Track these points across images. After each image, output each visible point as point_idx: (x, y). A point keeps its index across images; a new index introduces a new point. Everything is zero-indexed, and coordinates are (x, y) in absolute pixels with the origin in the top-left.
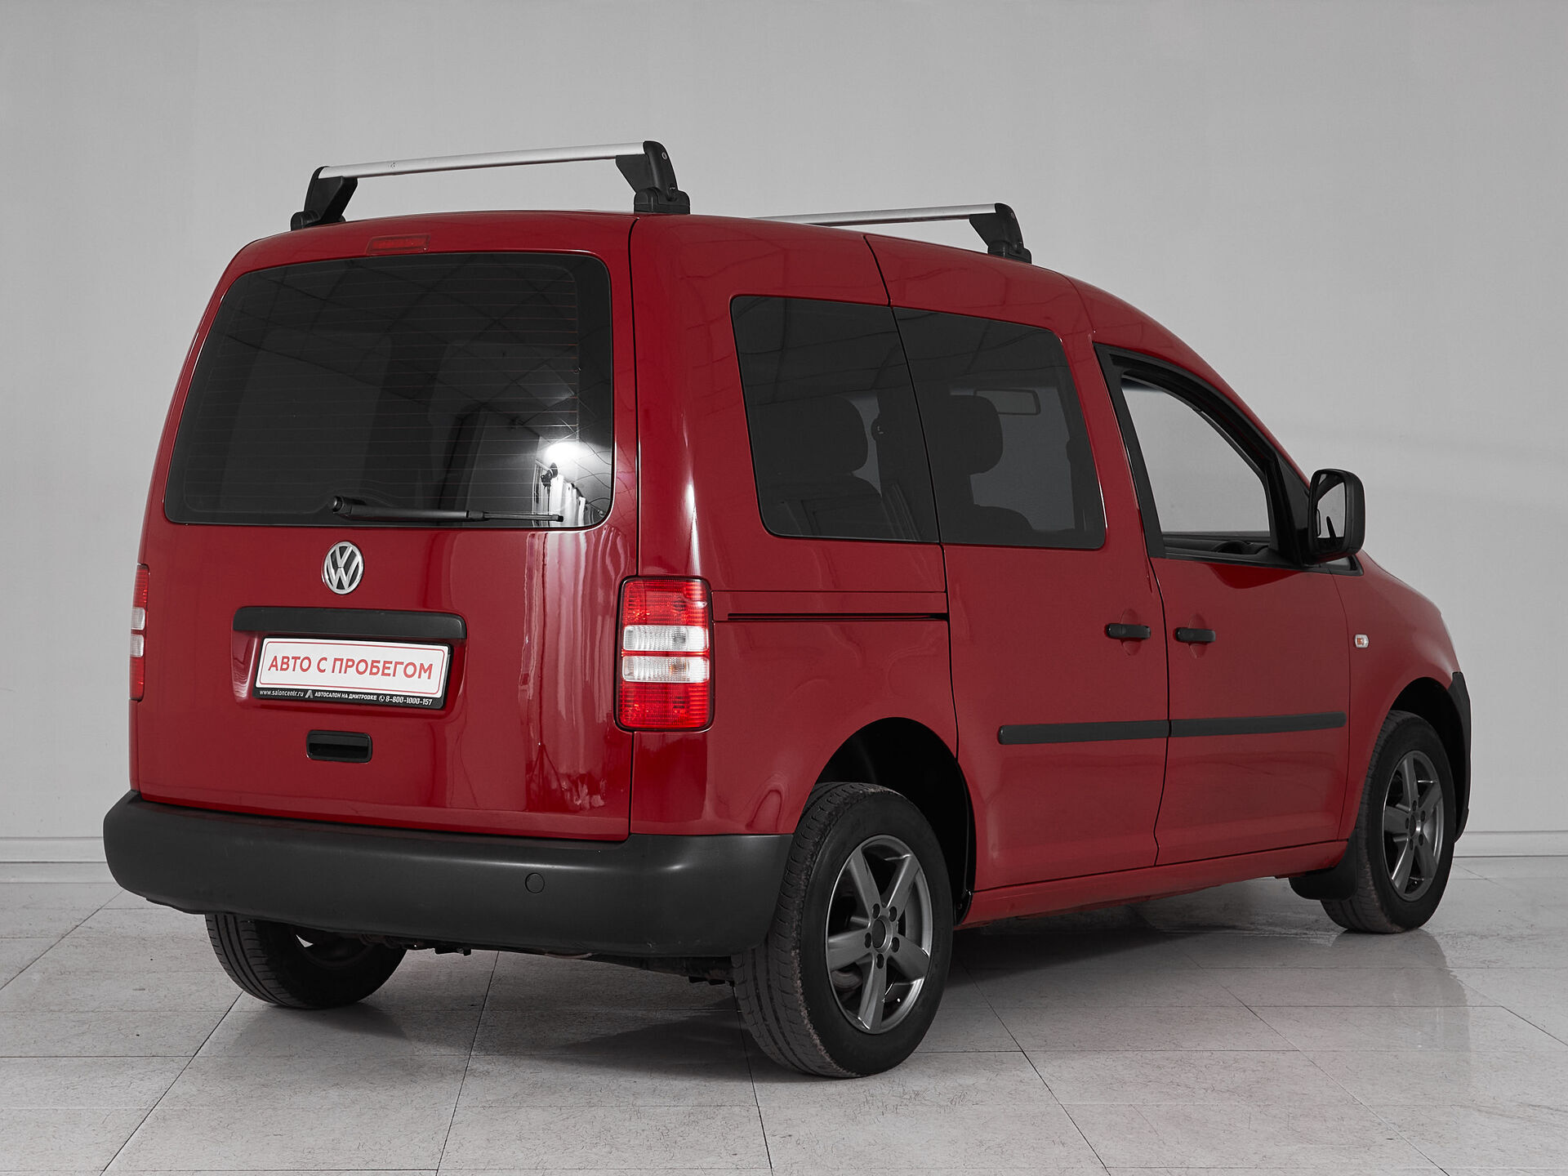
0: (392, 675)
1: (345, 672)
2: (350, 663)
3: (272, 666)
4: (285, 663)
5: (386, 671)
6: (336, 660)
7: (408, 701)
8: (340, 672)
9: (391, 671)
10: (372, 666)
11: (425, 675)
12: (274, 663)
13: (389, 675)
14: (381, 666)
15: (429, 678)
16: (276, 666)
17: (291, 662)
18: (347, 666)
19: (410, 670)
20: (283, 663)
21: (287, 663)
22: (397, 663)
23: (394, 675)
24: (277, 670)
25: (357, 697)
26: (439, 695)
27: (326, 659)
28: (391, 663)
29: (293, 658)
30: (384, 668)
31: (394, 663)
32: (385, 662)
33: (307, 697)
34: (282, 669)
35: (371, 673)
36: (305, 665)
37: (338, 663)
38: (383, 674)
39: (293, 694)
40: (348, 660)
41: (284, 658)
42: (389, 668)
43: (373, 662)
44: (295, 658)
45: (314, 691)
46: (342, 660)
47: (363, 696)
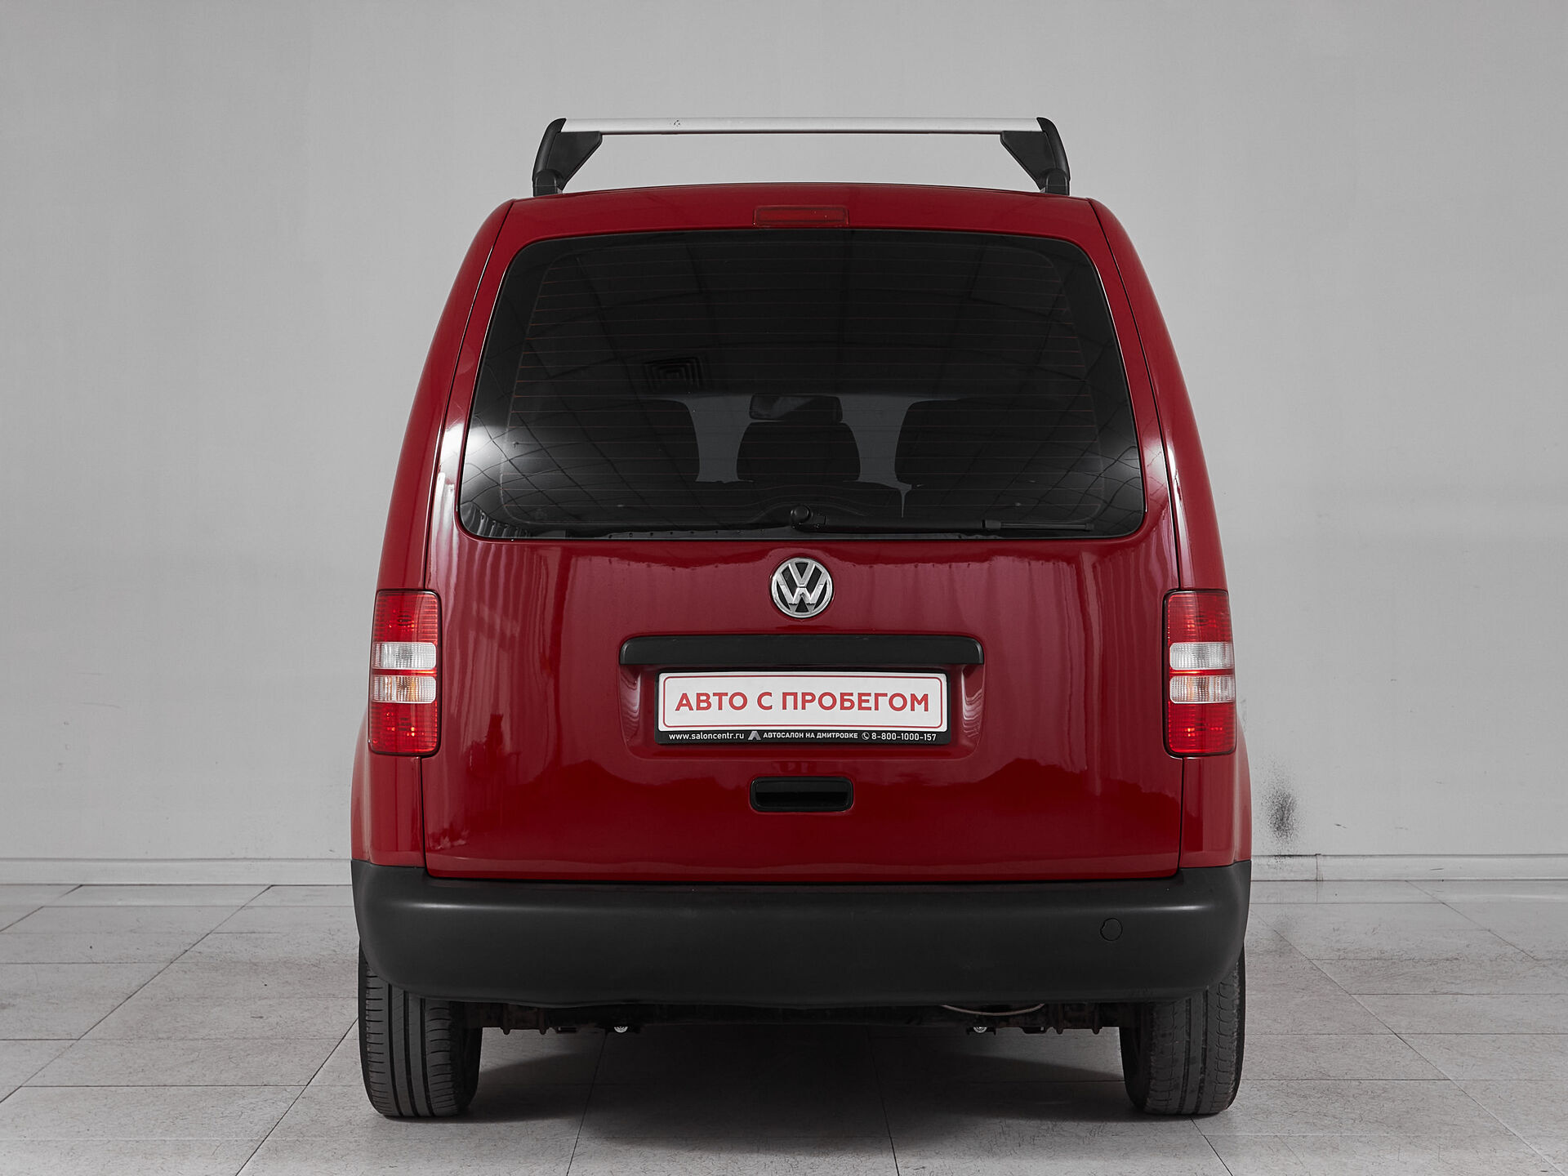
0: (873, 708)
1: (804, 708)
2: (808, 698)
3: (680, 705)
4: (703, 701)
5: (864, 705)
6: (785, 695)
7: (904, 737)
8: (796, 708)
9: (872, 704)
10: (843, 700)
11: (920, 708)
12: (684, 702)
13: (870, 709)
14: (855, 698)
15: (926, 709)
16: (689, 705)
17: (714, 700)
18: (804, 701)
19: (898, 702)
20: (699, 701)
21: (707, 701)
22: (877, 695)
23: (877, 708)
24: (691, 709)
25: (829, 735)
26: (944, 728)
27: (770, 694)
28: (869, 695)
29: (715, 694)
30: (860, 701)
31: (873, 695)
32: (860, 695)
33: (751, 738)
34: (699, 708)
35: (843, 708)
36: (738, 701)
37: (790, 699)
38: (860, 708)
39: (728, 736)
40: (804, 695)
41: (699, 695)
42: (868, 701)
43: (842, 695)
44: (720, 695)
45: (761, 732)
46: (795, 695)
47: (837, 735)
